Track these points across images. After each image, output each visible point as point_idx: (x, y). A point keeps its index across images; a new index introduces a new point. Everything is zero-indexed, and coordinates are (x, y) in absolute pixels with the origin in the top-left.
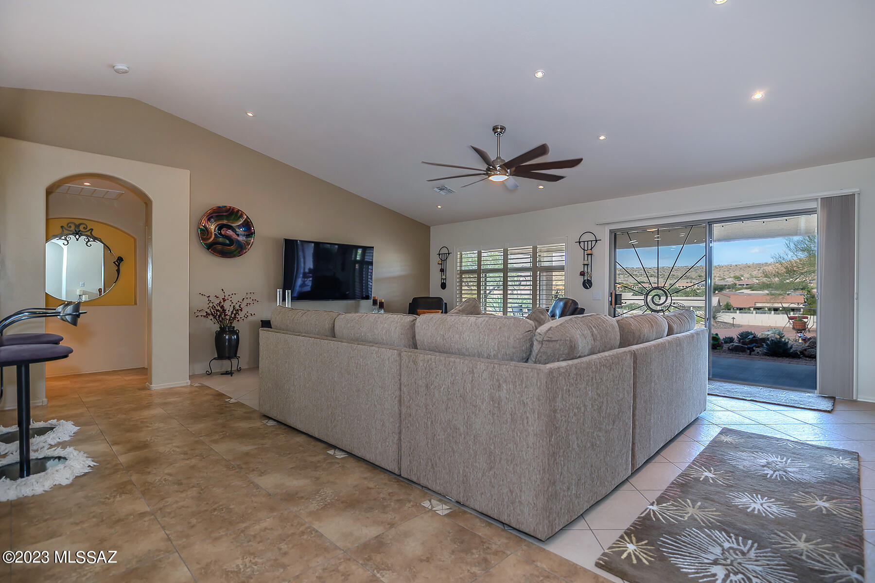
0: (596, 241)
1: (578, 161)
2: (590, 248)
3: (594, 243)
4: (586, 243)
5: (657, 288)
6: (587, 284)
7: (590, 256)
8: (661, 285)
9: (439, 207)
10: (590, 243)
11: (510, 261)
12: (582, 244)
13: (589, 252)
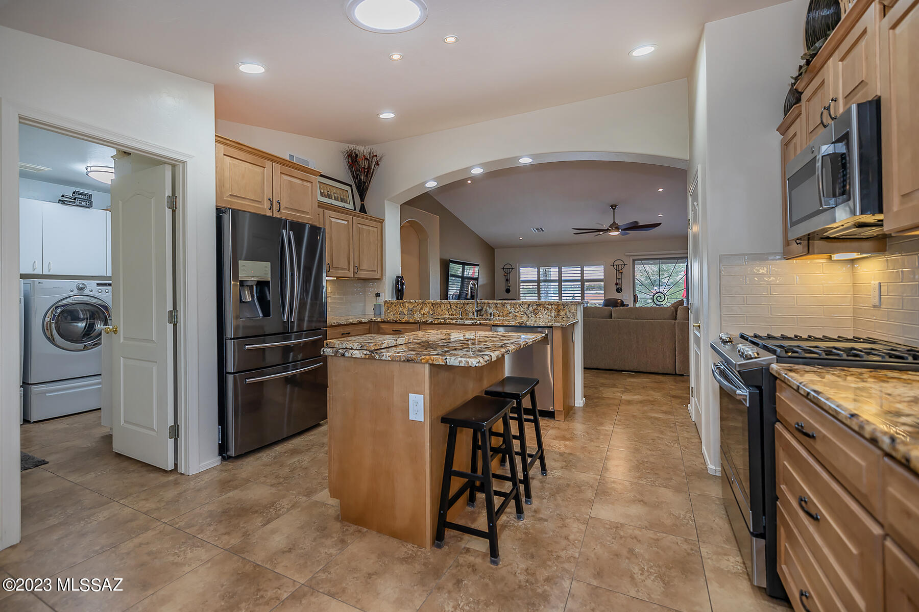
0: (624, 265)
1: (660, 224)
2: (620, 269)
3: (623, 266)
4: (618, 266)
5: (659, 292)
6: (619, 290)
7: (620, 274)
8: (662, 290)
9: (521, 238)
10: (620, 266)
11: (563, 275)
12: (615, 266)
13: (620, 271)
